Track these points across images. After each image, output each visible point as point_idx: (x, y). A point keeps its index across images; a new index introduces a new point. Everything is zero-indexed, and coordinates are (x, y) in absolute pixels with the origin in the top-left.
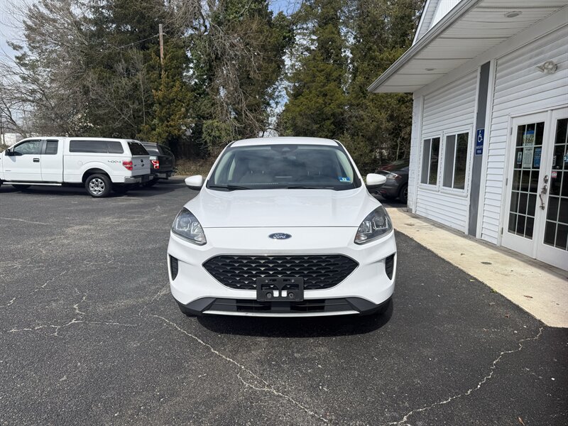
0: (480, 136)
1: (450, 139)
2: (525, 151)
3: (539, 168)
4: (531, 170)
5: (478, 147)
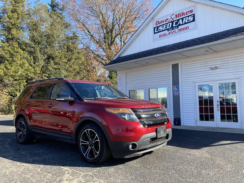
3: (213, 98)
4: (208, 99)
5: (175, 93)
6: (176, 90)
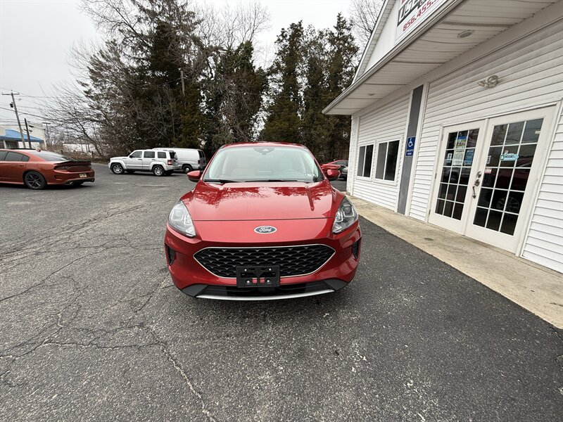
0: (411, 142)
1: (382, 146)
2: (455, 153)
3: (471, 165)
4: (462, 167)
5: (408, 151)
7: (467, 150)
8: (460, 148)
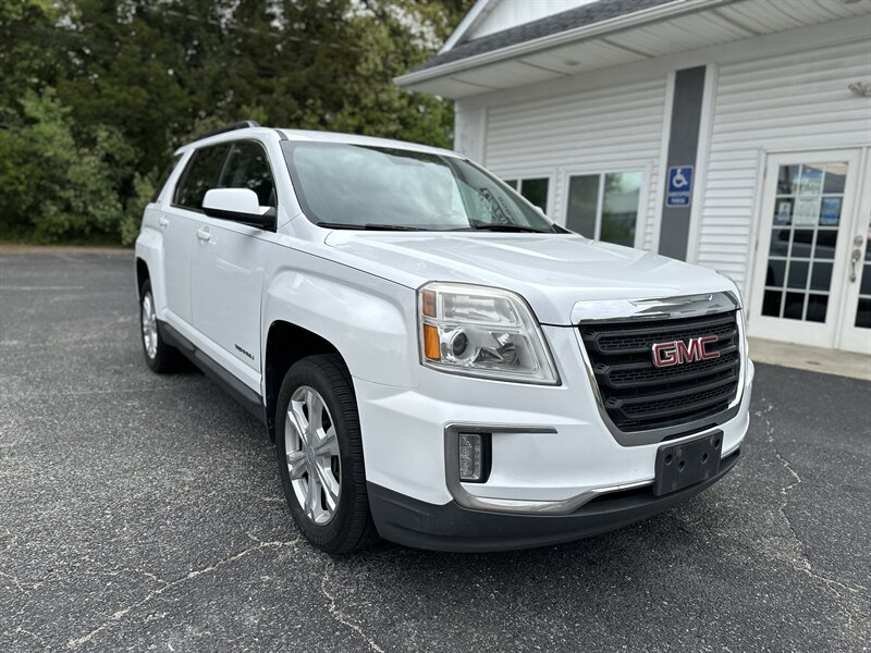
0: (679, 176)
1: (583, 180)
2: (798, 203)
3: (837, 225)
4: (816, 229)
5: (673, 194)
6: (678, 182)
7: (823, 198)
8: (808, 194)
